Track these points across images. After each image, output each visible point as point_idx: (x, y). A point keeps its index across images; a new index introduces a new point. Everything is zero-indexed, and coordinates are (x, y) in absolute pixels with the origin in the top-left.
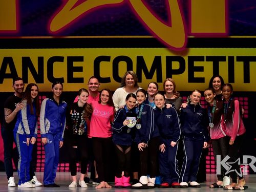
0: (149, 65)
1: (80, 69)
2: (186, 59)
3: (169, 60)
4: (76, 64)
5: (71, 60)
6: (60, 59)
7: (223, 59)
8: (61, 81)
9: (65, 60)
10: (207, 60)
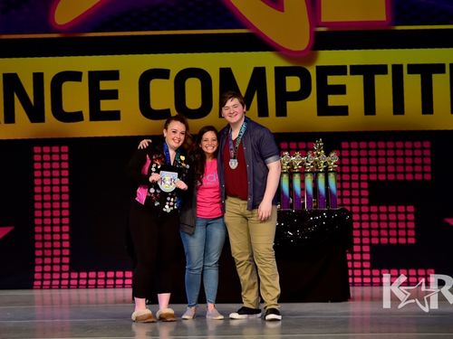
0: (243, 84)
1: (113, 95)
2: (313, 71)
3: (281, 74)
4: (105, 85)
5: (96, 77)
6: (76, 76)
7: (382, 69)
8: (77, 117)
9: (85, 78)
10: (352, 73)
